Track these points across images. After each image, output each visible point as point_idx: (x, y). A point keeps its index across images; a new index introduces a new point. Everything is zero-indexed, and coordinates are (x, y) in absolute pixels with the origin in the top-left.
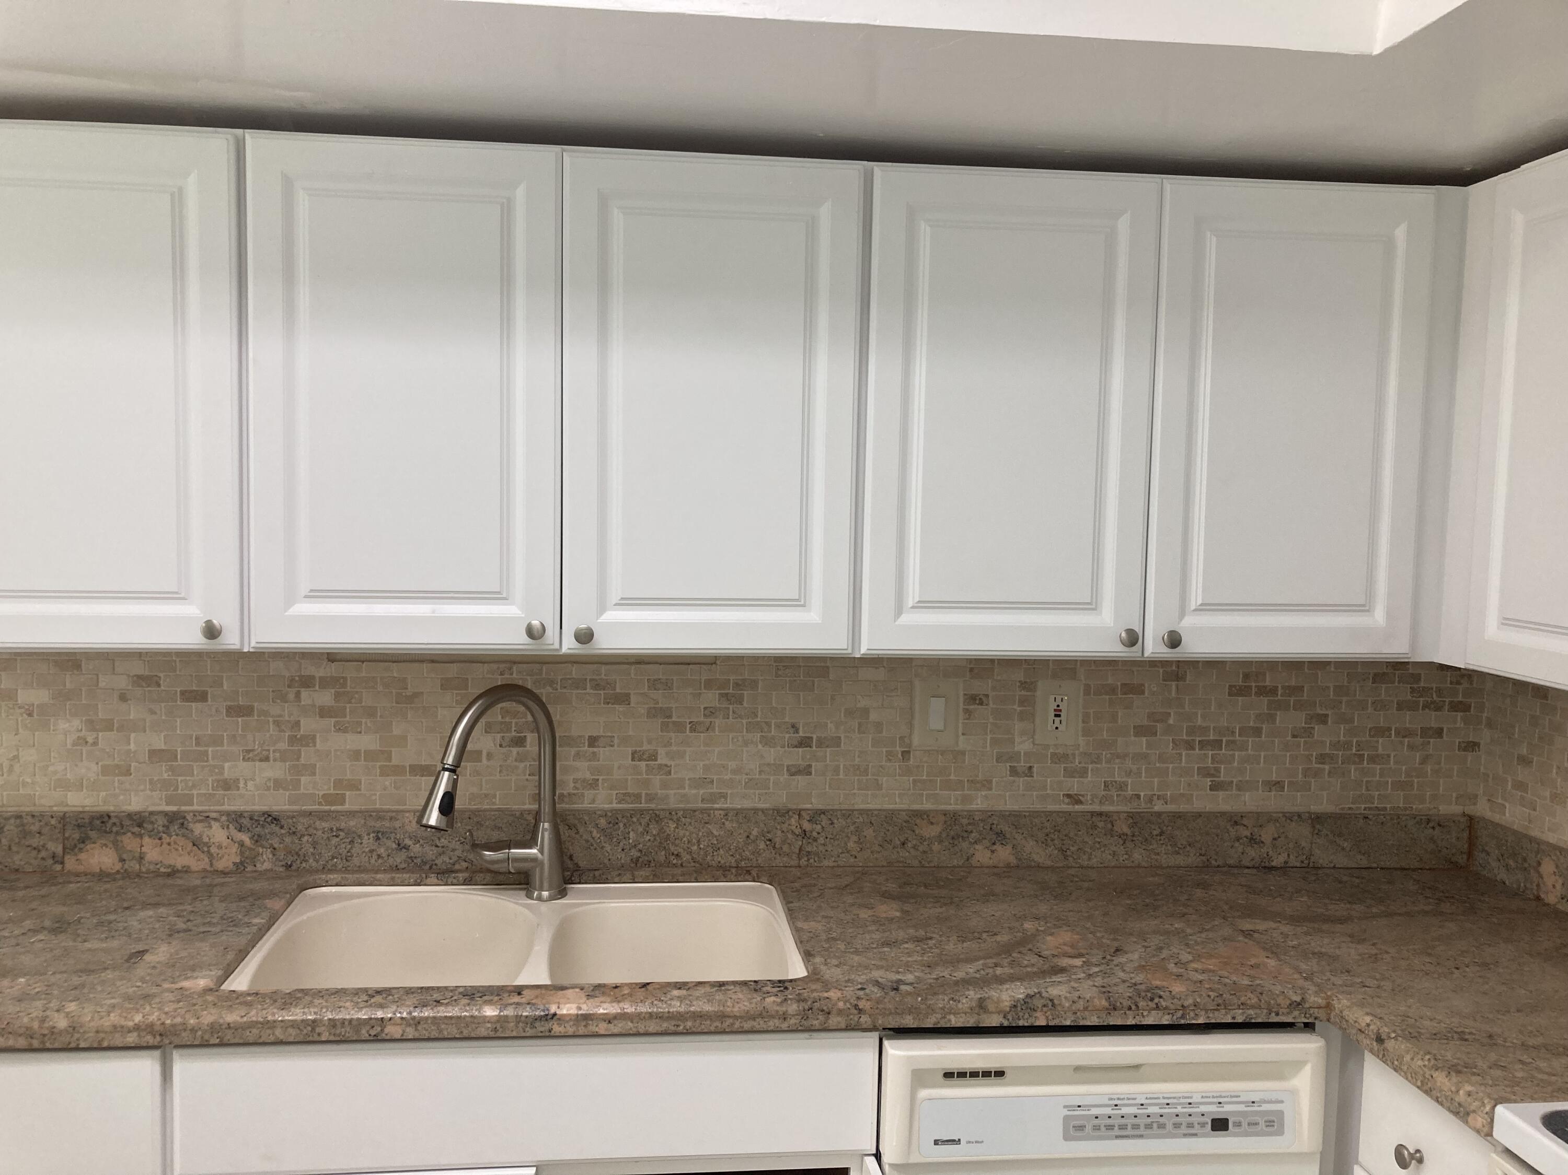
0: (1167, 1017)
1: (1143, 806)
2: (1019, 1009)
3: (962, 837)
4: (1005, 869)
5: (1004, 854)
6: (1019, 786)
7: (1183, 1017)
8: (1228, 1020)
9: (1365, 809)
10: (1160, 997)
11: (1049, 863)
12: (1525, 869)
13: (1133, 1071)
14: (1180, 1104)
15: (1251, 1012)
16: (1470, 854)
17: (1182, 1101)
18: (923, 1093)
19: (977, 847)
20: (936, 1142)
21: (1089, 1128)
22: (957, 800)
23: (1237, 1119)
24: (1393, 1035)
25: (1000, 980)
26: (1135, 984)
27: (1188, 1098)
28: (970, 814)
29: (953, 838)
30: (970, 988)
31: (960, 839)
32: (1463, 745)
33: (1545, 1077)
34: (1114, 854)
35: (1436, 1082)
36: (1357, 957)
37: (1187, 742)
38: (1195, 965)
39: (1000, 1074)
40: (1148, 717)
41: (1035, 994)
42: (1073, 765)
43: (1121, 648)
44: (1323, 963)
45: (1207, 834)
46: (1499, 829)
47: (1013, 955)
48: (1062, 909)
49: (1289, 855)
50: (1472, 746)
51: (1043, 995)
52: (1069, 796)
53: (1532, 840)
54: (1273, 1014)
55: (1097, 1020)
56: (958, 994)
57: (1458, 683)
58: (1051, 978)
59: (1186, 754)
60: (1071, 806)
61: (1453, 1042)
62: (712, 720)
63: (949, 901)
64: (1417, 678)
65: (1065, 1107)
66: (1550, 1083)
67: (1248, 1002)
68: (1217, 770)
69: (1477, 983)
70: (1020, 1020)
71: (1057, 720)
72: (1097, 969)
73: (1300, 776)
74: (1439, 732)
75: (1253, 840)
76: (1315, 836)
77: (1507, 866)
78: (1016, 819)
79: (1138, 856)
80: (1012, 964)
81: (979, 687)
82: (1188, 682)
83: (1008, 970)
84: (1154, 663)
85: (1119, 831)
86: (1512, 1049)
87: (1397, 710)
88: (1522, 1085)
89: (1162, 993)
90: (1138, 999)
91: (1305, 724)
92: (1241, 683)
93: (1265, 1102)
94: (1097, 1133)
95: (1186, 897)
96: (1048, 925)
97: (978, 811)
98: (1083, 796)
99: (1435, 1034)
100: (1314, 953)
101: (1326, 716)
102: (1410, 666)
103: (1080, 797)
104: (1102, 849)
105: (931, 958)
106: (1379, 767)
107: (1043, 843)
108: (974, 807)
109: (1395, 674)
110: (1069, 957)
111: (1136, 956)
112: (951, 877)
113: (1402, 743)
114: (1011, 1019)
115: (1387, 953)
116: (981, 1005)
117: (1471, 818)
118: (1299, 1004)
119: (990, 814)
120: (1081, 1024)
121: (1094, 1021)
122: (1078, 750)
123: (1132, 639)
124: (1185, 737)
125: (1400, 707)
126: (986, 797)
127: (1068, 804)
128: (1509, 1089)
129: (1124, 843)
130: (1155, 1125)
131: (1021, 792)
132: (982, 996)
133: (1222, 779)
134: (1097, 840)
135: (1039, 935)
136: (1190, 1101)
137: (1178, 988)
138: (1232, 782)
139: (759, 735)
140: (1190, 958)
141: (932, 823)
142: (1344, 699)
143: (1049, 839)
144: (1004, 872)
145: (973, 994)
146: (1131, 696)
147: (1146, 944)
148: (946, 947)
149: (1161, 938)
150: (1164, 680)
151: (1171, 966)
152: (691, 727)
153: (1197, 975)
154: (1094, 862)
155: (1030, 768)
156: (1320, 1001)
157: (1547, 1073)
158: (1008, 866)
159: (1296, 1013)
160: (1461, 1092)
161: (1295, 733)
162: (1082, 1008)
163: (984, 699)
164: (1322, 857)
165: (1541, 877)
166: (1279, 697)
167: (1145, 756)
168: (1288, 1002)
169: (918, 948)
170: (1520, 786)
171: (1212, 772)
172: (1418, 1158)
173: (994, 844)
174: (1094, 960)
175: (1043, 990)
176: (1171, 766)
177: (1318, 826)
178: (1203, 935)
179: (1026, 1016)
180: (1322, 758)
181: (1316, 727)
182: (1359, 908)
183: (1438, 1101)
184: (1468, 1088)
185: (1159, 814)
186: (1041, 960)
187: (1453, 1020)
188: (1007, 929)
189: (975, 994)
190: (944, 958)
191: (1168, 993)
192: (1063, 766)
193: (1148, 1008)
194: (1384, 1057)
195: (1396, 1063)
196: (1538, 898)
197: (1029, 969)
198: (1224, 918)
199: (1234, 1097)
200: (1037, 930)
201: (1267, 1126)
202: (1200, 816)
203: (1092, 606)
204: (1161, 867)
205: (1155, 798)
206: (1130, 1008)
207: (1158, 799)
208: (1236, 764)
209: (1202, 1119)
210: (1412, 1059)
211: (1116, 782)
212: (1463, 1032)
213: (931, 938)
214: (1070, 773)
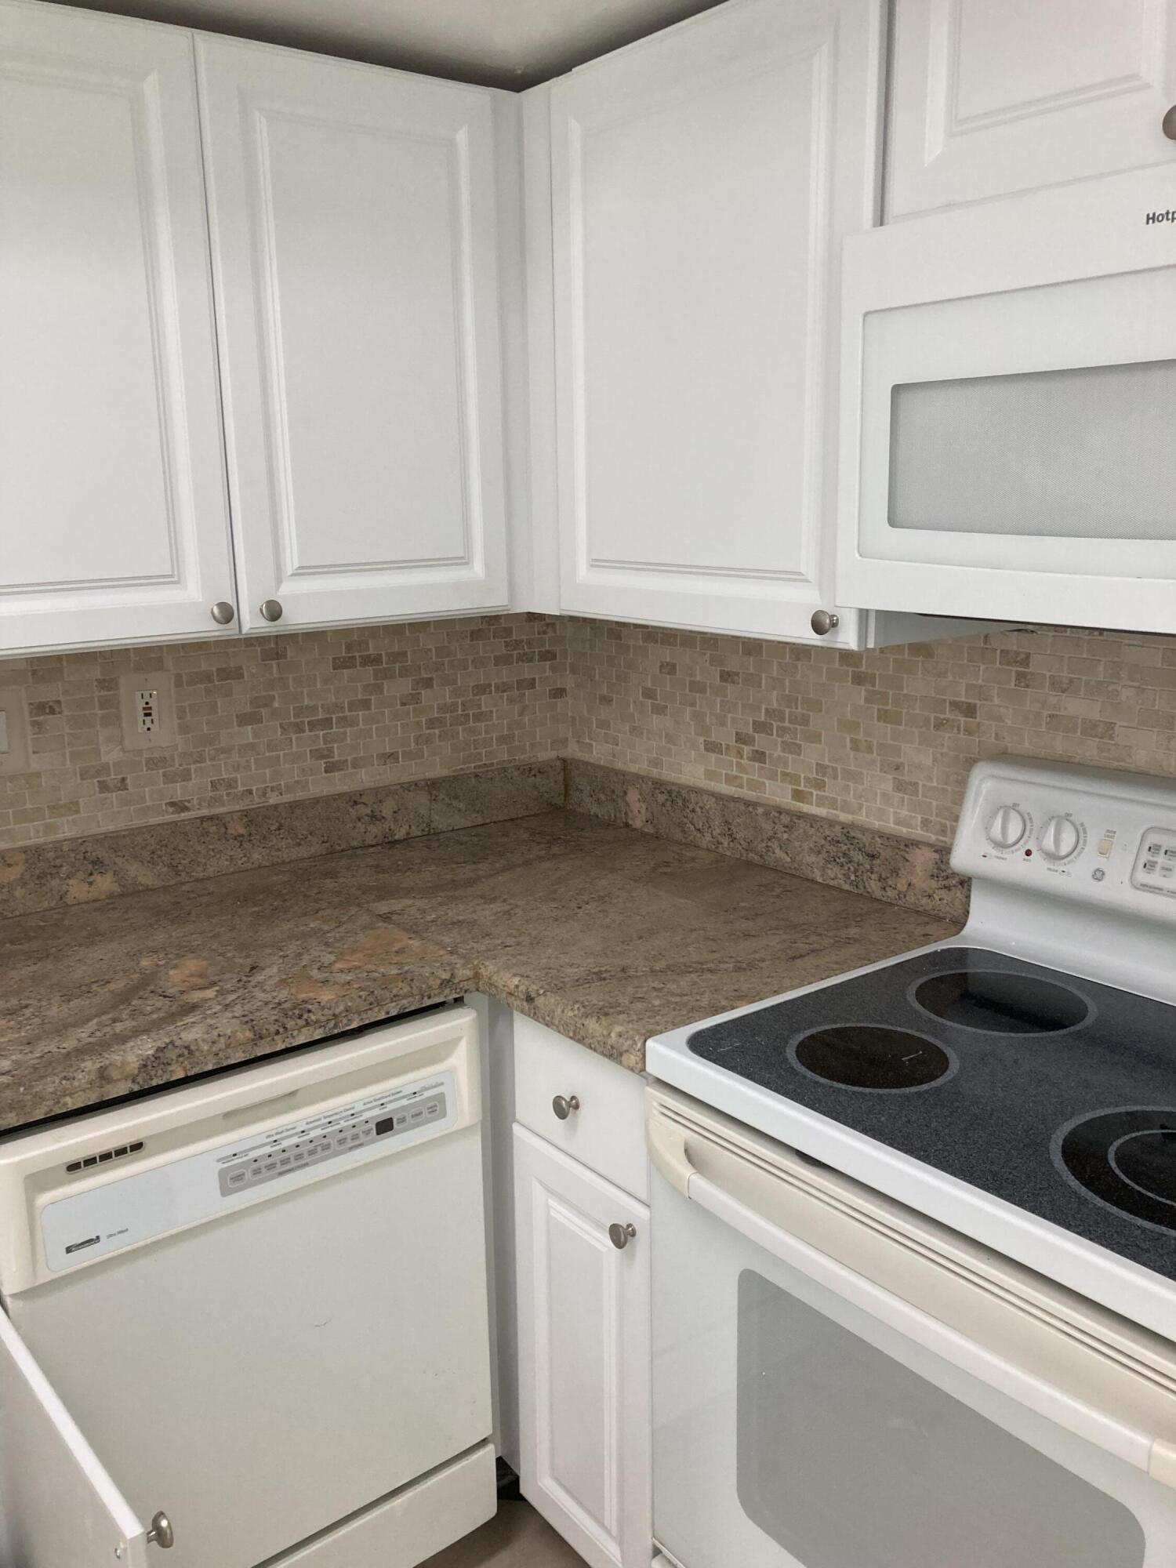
0: (321, 1031)
1: (257, 801)
2: (150, 1068)
3: (51, 874)
4: (107, 901)
5: (105, 883)
6: (112, 802)
7: (336, 1026)
8: (382, 1016)
9: (475, 767)
10: (309, 1011)
11: (158, 883)
12: (614, 800)
13: (289, 1099)
14: (341, 1119)
15: (404, 1002)
16: (566, 795)
17: (344, 1114)
18: (43, 1199)
19: (71, 882)
20: (69, 1250)
21: (249, 1175)
22: (38, 832)
23: (399, 1115)
24: (542, 991)
25: (122, 1039)
26: (280, 1004)
27: (350, 1109)
28: (57, 846)
29: (39, 877)
30: (86, 1057)
31: (49, 876)
32: (553, 692)
33: (678, 999)
34: (231, 858)
35: (587, 1030)
36: (493, 918)
37: (296, 725)
38: (339, 966)
39: (137, 1147)
40: (251, 702)
41: (167, 1044)
42: (174, 769)
43: (214, 626)
44: (464, 931)
45: (328, 819)
46: (589, 768)
47: (133, 1003)
48: (181, 935)
49: (410, 826)
50: (559, 693)
51: (176, 1044)
52: (172, 804)
53: (617, 772)
54: (426, 998)
55: (243, 1055)
56: (72, 1070)
57: (545, 633)
58: (182, 1020)
59: (297, 738)
60: (177, 815)
61: (594, 985)
63: (45, 954)
64: (508, 631)
65: (218, 1161)
66: (685, 1005)
67: (401, 992)
68: (331, 750)
69: (599, 918)
70: (152, 1079)
71: (148, 719)
72: (233, 997)
73: (413, 745)
74: (532, 683)
75: (374, 817)
76: (433, 803)
77: (598, 800)
78: (114, 841)
79: (257, 856)
80: (132, 1016)
81: (48, 693)
82: (289, 659)
83: (130, 1024)
84: (252, 641)
85: (233, 832)
86: (643, 979)
87: (496, 665)
88: (661, 1013)
89: (310, 1007)
90: (285, 1021)
91: (413, 689)
92: (344, 655)
93: (426, 1089)
94: (258, 1177)
95: (316, 891)
96: (170, 956)
97: (65, 840)
98: (189, 801)
99: (577, 980)
100: (453, 923)
101: (431, 679)
102: (502, 621)
103: (186, 804)
104: (218, 856)
105: (30, 1032)
106: (483, 724)
107: (149, 862)
108: (60, 836)
109: (489, 630)
110: (200, 989)
111: (275, 970)
112: (42, 924)
113: (501, 698)
114: (141, 1083)
115: (517, 906)
116: (103, 1076)
117: (564, 761)
118: (449, 981)
119: (80, 841)
120: (225, 1065)
121: (239, 1057)
122: (177, 750)
123: (227, 614)
124: (292, 720)
125: (498, 661)
126: (74, 822)
127: (172, 813)
128: (652, 1021)
129: (241, 845)
130: (319, 1148)
131: (116, 809)
132: (102, 1064)
133: (336, 758)
134: (211, 847)
135: (160, 972)
136: (352, 1112)
137: (326, 996)
138: (347, 761)
140: (332, 958)
141: (10, 865)
142: (446, 660)
143: (155, 857)
144: (108, 904)
145: (91, 1065)
146: (229, 681)
147: (282, 954)
148: (48, 1013)
149: (299, 942)
150: (263, 660)
151: (315, 973)
153: (343, 976)
154: (211, 871)
155: (123, 780)
156: (469, 973)
157: (678, 995)
158: (111, 896)
159: (447, 991)
160: (613, 1035)
161: (404, 701)
162: (224, 1047)
163: (56, 707)
164: (441, 822)
165: (627, 804)
166: (384, 665)
167: (252, 747)
168: (439, 982)
169: (12, 1023)
170: (604, 724)
171: (326, 753)
172: (574, 1104)
173: (91, 874)
174: (228, 986)
175: (175, 1038)
176: (281, 753)
177: (434, 792)
178: (341, 929)
179: (160, 1072)
180: (432, 723)
181: (423, 692)
182: (484, 867)
183: (591, 1048)
184: (618, 1029)
185: (276, 807)
186: (167, 1001)
187: (589, 961)
188: (121, 974)
189: (94, 1063)
190: (47, 1027)
191: (316, 1006)
192: (161, 771)
193: (297, 1027)
194: (535, 1015)
195: (547, 1018)
196: (627, 825)
197: (155, 1016)
198: (359, 905)
199: (396, 1094)
200: (157, 965)
201: (430, 1113)
202: (318, 802)
203: (172, 579)
204: (283, 863)
205: (269, 790)
206: (278, 1033)
207: (272, 791)
208: (349, 741)
209: (367, 1126)
210: (563, 1012)
211: (223, 780)
212: (600, 971)
213: (26, 1007)
214: (169, 778)
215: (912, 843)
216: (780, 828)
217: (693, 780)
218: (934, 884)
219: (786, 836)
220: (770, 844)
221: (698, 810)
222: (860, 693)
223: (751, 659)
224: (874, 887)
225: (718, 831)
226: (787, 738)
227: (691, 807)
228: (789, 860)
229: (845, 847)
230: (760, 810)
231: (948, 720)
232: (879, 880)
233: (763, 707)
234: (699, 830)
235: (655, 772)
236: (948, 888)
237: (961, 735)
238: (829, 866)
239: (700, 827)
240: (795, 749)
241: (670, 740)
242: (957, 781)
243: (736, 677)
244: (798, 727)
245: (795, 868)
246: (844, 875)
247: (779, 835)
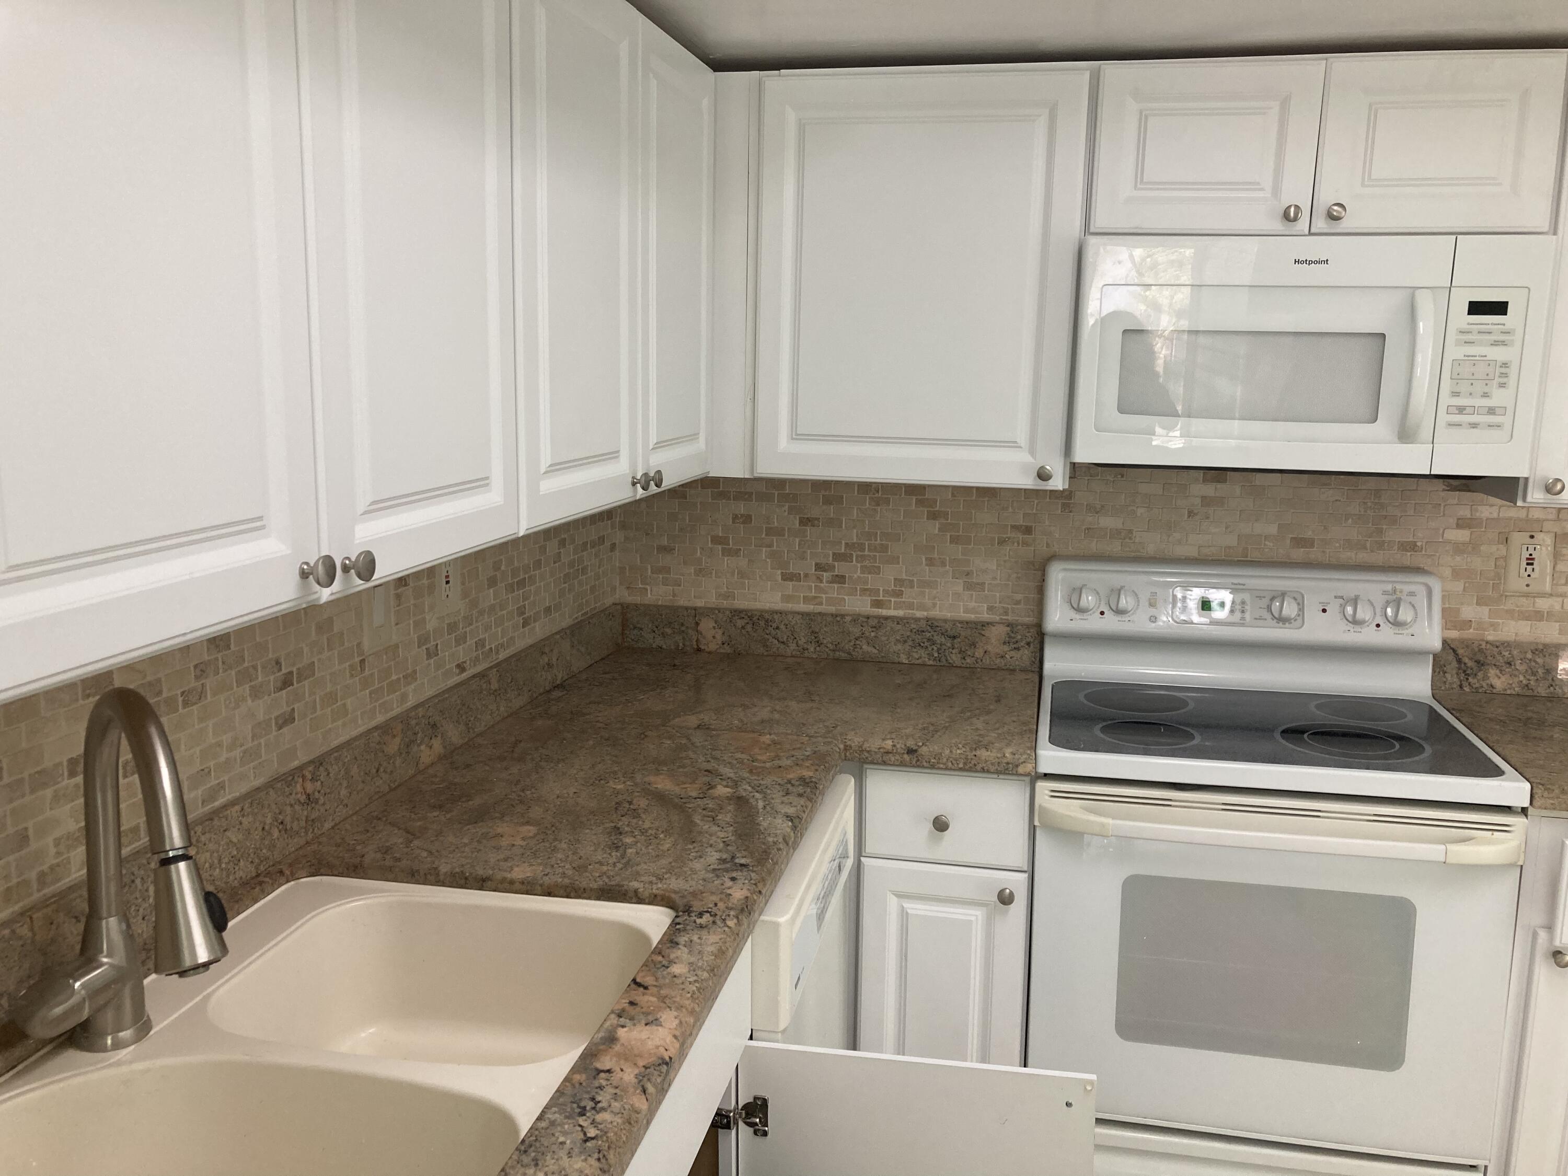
3: (413, 741)
4: (444, 762)
5: (437, 746)
9: (582, 615)
11: (461, 742)
12: (683, 631)
16: (623, 634)
19: (422, 747)
24: (920, 744)
25: (748, 823)
29: (408, 746)
30: (760, 836)
31: (412, 744)
34: (492, 712)
45: (531, 669)
46: (652, 608)
56: (771, 844)
60: (460, 676)
62: (203, 681)
73: (557, 598)
75: (549, 665)
76: (572, 648)
77: (663, 635)
78: (442, 704)
79: (503, 708)
85: (493, 688)
104: (486, 711)
106: (585, 577)
107: (457, 722)
108: (409, 705)
116: (788, 844)
117: (621, 605)
127: (458, 674)
129: (496, 699)
131: (433, 675)
134: (483, 703)
139: (247, 686)
141: (394, 736)
152: (183, 701)
154: (482, 726)
160: (1007, 755)
164: (575, 665)
165: (699, 633)
170: (662, 570)
173: (431, 739)
177: (572, 639)
184: (1008, 751)
192: (454, 635)
194: (918, 762)
195: (933, 761)
196: (698, 650)
198: (664, 726)
204: (515, 713)
210: (951, 752)
211: (481, 640)
215: (985, 625)
216: (867, 630)
217: (768, 605)
218: (1006, 648)
219: (873, 634)
220: (858, 642)
221: (782, 627)
222: (935, 526)
223: (832, 507)
224: (955, 658)
225: (803, 640)
226: (867, 563)
227: (774, 625)
228: (876, 651)
229: (928, 635)
230: (848, 619)
231: (1009, 538)
232: (959, 653)
233: (843, 542)
234: (783, 643)
235: (725, 604)
236: (1018, 649)
237: (1020, 547)
238: (915, 650)
239: (785, 639)
240: (877, 570)
241: (742, 575)
242: (1017, 577)
243: (816, 522)
244: (878, 554)
245: (882, 657)
246: (928, 654)
247: (868, 634)
